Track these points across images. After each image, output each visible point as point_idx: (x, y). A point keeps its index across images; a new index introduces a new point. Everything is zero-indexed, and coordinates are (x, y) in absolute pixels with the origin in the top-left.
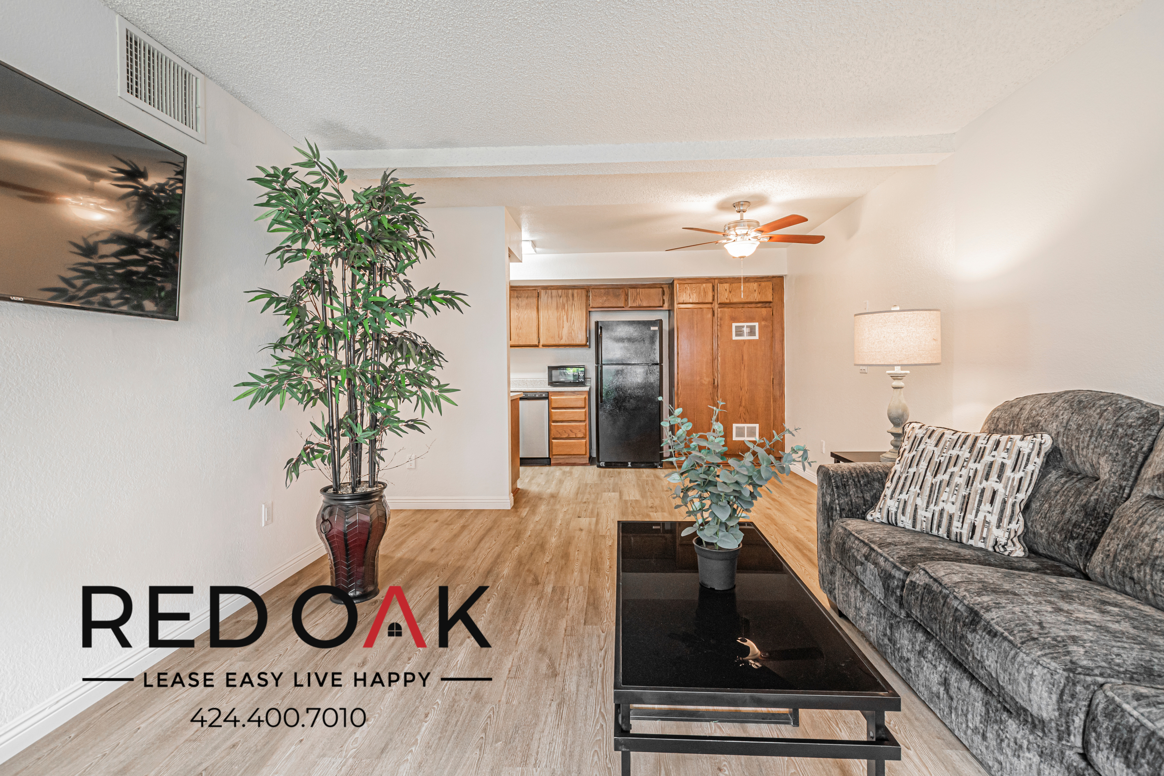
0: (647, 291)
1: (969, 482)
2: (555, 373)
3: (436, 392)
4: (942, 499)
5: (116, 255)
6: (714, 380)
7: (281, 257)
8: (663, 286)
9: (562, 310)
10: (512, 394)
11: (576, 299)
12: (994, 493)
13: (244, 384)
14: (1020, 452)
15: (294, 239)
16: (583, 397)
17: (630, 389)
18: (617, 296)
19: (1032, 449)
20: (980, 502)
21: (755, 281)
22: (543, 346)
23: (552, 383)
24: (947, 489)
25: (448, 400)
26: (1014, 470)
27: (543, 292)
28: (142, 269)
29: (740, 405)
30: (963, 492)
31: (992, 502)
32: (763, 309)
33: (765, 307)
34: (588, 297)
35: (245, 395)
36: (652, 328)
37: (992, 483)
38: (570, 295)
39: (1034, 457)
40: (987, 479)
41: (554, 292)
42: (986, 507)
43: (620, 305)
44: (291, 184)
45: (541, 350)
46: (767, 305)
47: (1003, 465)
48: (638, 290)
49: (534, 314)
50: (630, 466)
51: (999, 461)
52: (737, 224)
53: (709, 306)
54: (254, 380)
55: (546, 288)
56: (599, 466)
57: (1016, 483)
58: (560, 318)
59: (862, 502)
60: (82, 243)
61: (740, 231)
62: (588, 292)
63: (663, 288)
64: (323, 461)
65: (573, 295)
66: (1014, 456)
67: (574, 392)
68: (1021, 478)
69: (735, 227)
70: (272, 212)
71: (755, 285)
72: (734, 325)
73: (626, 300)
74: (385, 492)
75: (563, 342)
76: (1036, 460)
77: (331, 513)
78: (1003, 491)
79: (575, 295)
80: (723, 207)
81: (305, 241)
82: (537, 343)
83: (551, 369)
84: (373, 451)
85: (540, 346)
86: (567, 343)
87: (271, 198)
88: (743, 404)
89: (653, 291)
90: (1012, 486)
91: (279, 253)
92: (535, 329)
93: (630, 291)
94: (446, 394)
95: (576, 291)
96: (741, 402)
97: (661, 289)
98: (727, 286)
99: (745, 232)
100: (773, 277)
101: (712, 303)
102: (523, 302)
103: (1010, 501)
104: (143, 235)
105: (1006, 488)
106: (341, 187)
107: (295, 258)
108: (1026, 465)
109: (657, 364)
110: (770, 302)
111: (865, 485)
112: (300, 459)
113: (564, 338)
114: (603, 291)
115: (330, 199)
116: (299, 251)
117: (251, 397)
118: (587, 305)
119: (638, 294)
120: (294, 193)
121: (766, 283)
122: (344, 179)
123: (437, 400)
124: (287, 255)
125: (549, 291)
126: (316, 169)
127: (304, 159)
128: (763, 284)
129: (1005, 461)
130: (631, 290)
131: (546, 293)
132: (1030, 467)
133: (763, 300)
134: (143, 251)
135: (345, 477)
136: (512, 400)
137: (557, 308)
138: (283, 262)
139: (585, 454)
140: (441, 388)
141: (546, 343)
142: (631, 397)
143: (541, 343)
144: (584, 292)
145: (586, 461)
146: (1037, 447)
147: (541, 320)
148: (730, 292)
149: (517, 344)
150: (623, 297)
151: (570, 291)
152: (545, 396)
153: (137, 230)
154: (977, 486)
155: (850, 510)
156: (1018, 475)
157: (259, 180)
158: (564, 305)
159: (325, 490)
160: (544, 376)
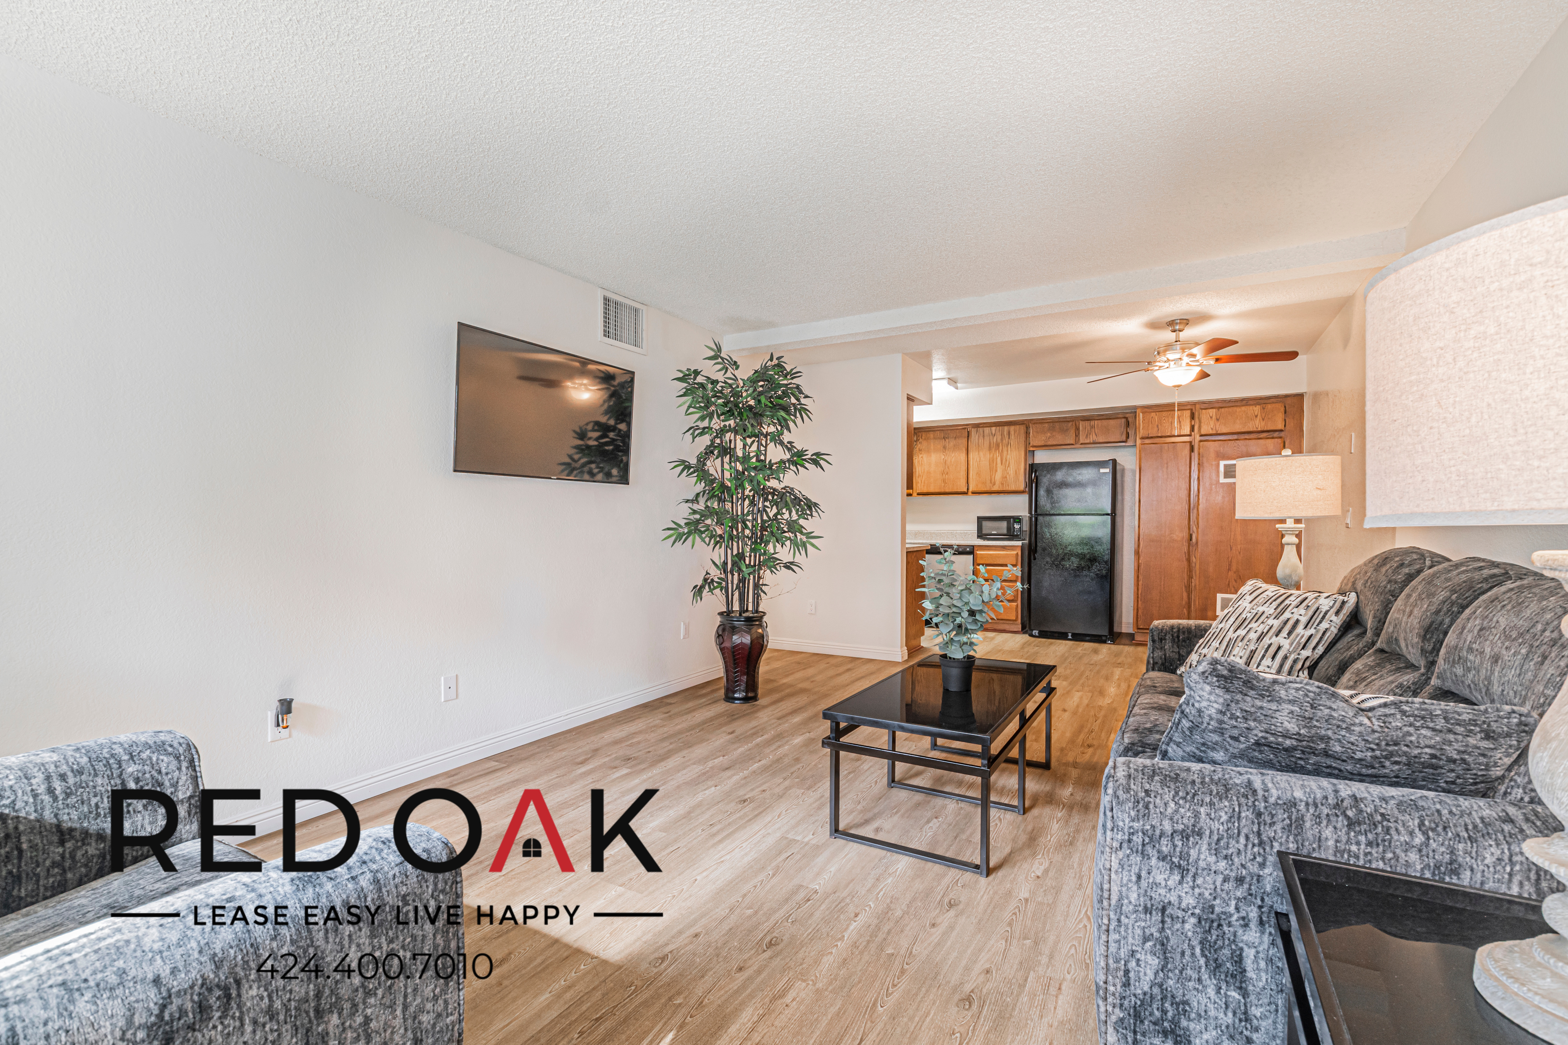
0: (1105, 422)
1: (1260, 639)
2: (985, 524)
3: (804, 539)
4: (1234, 653)
5: (597, 439)
6: (1191, 536)
7: (693, 434)
8: (1127, 416)
9: (996, 450)
10: (907, 546)
11: (1012, 437)
12: (1279, 648)
13: (669, 529)
14: (1318, 609)
15: (702, 418)
16: (1015, 552)
17: (1070, 544)
18: (1064, 431)
19: (1331, 607)
20: (1263, 656)
21: (1255, 405)
22: (973, 493)
23: (981, 535)
24: (1240, 644)
25: (813, 545)
26: (1306, 627)
27: (973, 431)
28: (611, 448)
29: (1229, 570)
30: (1252, 647)
31: (1273, 658)
32: (1269, 441)
33: (1273, 438)
34: (1027, 433)
35: (669, 537)
36: (1102, 470)
37: (1282, 640)
38: (1005, 433)
39: (1331, 616)
40: (1277, 636)
41: (987, 430)
42: (1267, 661)
43: (1068, 442)
44: (700, 379)
45: (970, 499)
46: (1276, 434)
47: (1297, 621)
48: (1092, 423)
49: (963, 456)
50: (1070, 637)
51: (1296, 617)
52: (1169, 347)
53: (1187, 439)
54: (675, 526)
55: (977, 426)
56: (1031, 635)
57: (1304, 640)
58: (993, 461)
59: (1177, 656)
60: (578, 430)
61: (1171, 356)
62: (1027, 428)
63: (1126, 418)
64: (721, 590)
65: (1009, 433)
66: (1310, 613)
67: (1004, 548)
68: (1312, 635)
69: (1165, 351)
70: (688, 399)
71: (1257, 409)
72: (1222, 463)
73: (1077, 435)
74: (765, 619)
75: (995, 488)
76: (1334, 618)
77: (724, 630)
78: (1288, 647)
79: (1012, 432)
80: (1154, 325)
81: (711, 419)
82: (965, 490)
83: (980, 520)
84: (757, 586)
85: (970, 493)
86: (1001, 489)
87: (687, 390)
88: (1234, 568)
89: (1112, 422)
90: (1299, 643)
91: (691, 431)
92: (963, 474)
93: (1082, 425)
94: (812, 541)
95: (1012, 428)
96: (1230, 565)
97: (1123, 420)
98: (1212, 412)
99: (1178, 356)
100: (1287, 396)
101: (1190, 435)
102: (951, 443)
103: (1292, 657)
104: (612, 422)
105: (1291, 644)
106: (736, 373)
107: (701, 434)
108: (1320, 622)
109: (1108, 514)
110: (1281, 431)
111: (1184, 641)
112: (702, 587)
113: (997, 483)
114: (1046, 425)
115: (730, 381)
116: (704, 428)
117: (673, 538)
118: (1027, 443)
119: (1092, 427)
120: (702, 386)
121: (1274, 405)
122: (737, 369)
123: (804, 545)
124: (697, 432)
125: (981, 429)
126: (720, 360)
127: (712, 354)
128: (1269, 406)
129: (1300, 618)
130: (1084, 423)
131: (977, 431)
132: (1324, 625)
133: (1270, 428)
134: (612, 435)
135: (736, 607)
136: (907, 552)
137: (990, 448)
138: (694, 438)
139: (1016, 620)
140: (809, 535)
141: (975, 489)
142: (1071, 554)
143: (970, 490)
144: (1022, 429)
145: (1019, 628)
146: (1338, 605)
147: (971, 463)
148: (1218, 420)
149: (943, 491)
150: (1072, 432)
151: (1006, 428)
152: (969, 551)
153: (608, 419)
154: (1266, 641)
155: (1163, 664)
156: (1308, 633)
157: (678, 379)
158: (998, 445)
159: (721, 614)
160: (974, 527)
